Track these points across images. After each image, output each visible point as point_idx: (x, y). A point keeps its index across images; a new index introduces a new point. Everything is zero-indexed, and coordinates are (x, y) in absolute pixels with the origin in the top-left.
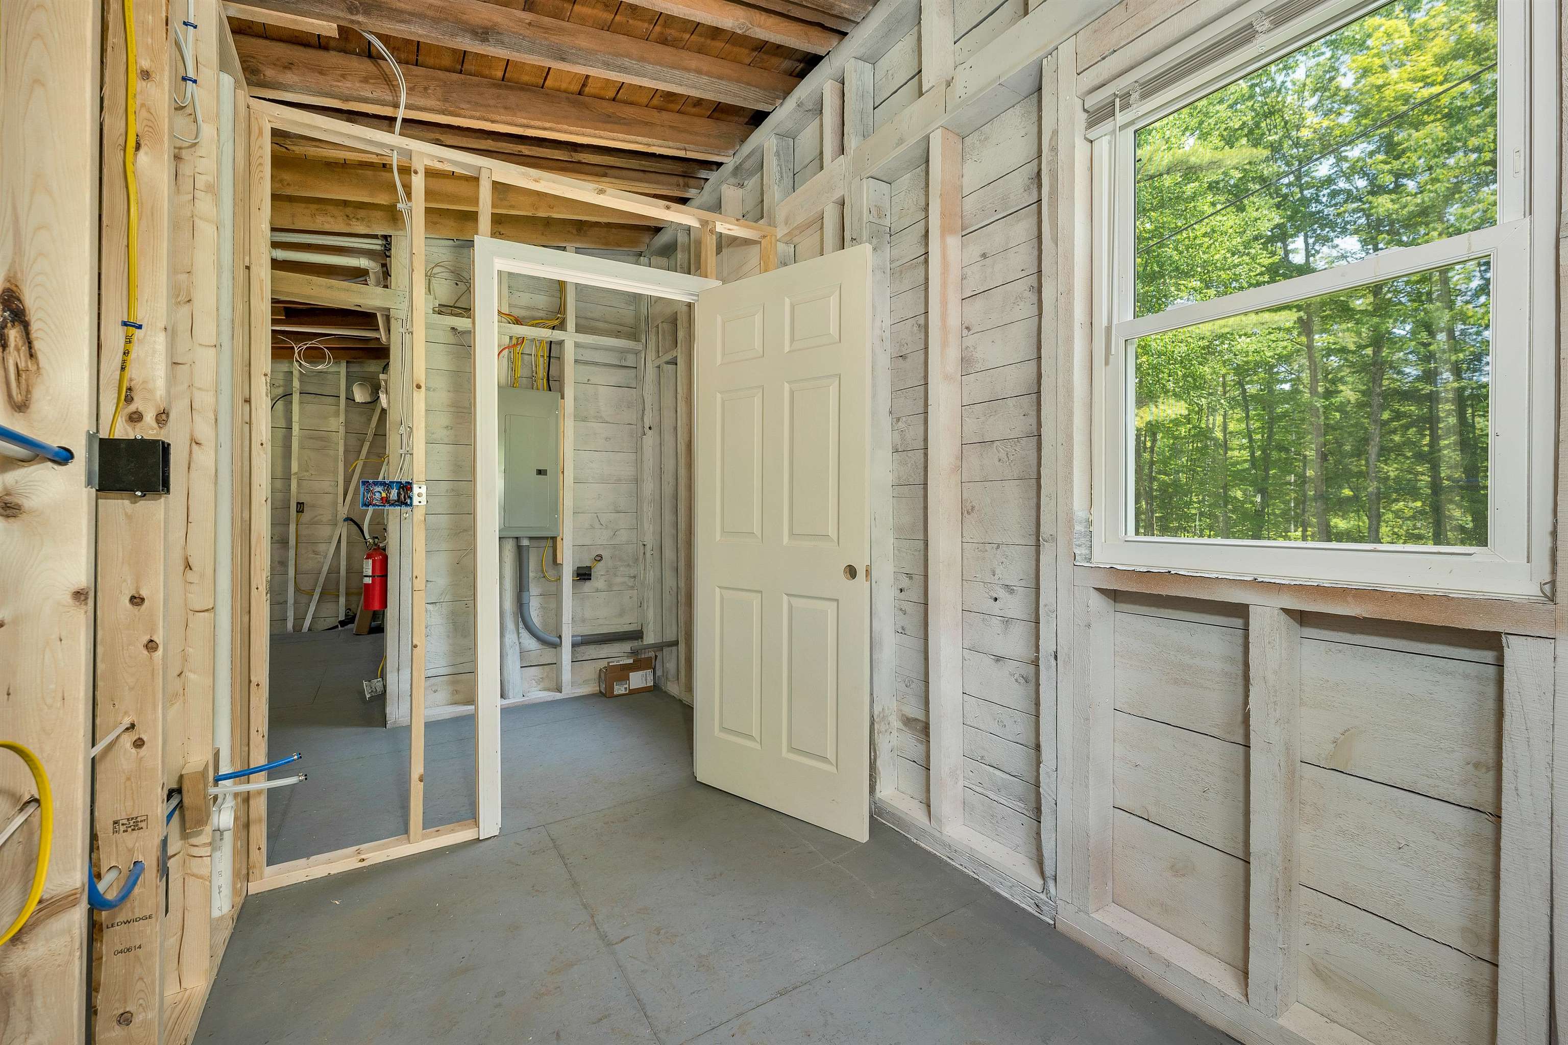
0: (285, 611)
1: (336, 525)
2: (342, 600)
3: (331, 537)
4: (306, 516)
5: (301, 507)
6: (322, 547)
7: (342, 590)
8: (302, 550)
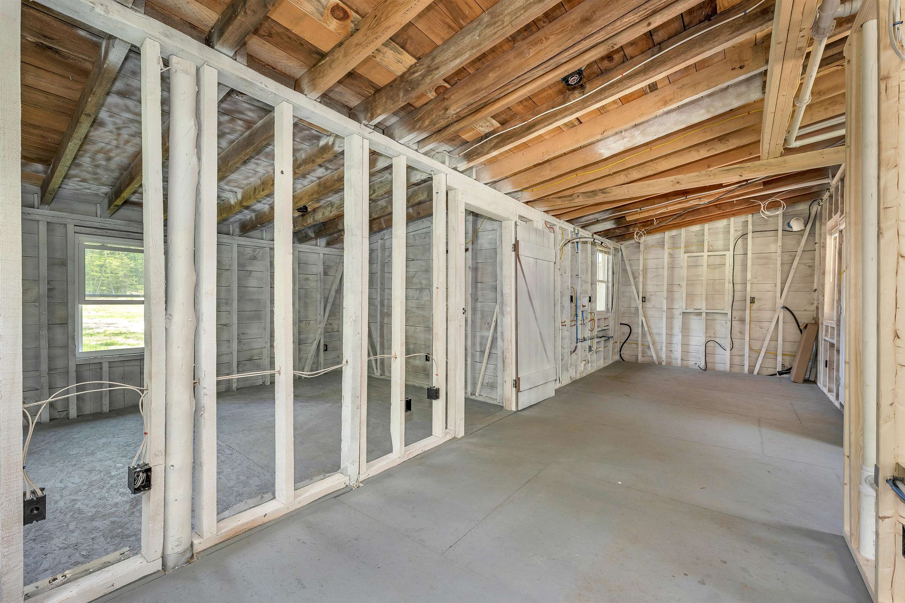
1: (775, 311)
2: (780, 358)
3: (772, 318)
4: (755, 306)
5: (753, 300)
6: (765, 325)
7: (780, 352)
8: (753, 326)
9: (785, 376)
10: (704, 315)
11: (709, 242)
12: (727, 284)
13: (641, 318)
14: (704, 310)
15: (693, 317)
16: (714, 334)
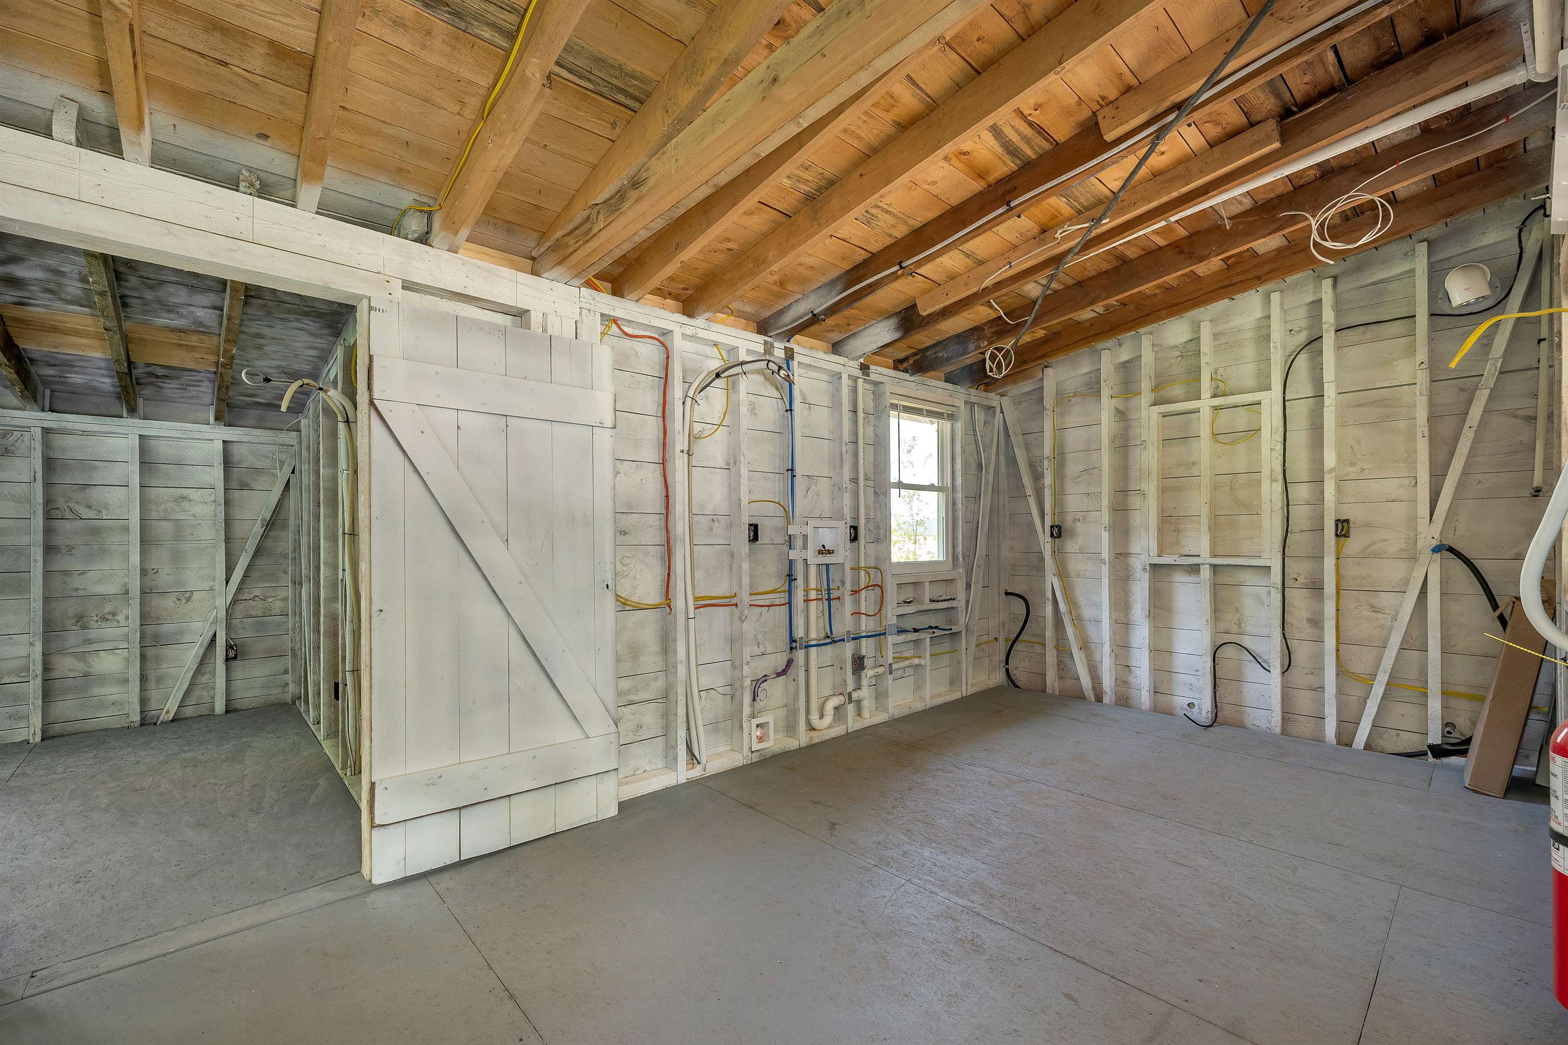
0: (1319, 703)
1: (1415, 560)
2: (1435, 705)
3: (1406, 582)
4: (1354, 544)
5: (1343, 528)
6: (1387, 600)
7: (1434, 684)
8: (1349, 602)
9: (1453, 760)
10: (1206, 572)
11: (1213, 369)
12: (1265, 485)
13: (1052, 580)
14: (1206, 558)
15: (1180, 578)
16: (1240, 625)
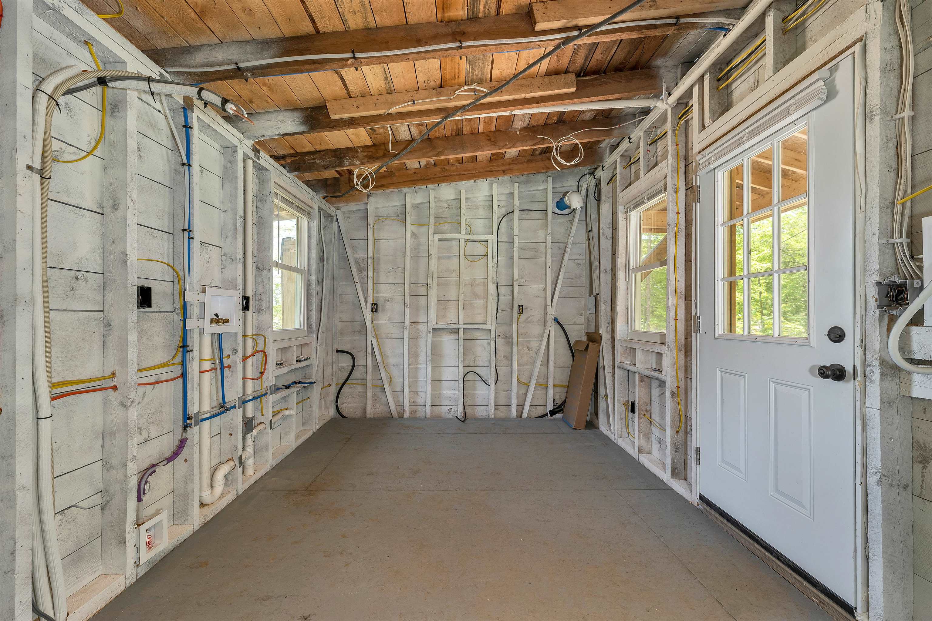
0: (510, 398)
1: (545, 325)
2: (551, 392)
3: (542, 335)
4: (523, 317)
5: (520, 309)
6: (533, 344)
7: (551, 382)
8: (521, 346)
9: (558, 416)
10: (461, 332)
11: (466, 220)
12: (490, 285)
13: (371, 340)
14: (461, 324)
15: (446, 336)
16: (474, 361)
